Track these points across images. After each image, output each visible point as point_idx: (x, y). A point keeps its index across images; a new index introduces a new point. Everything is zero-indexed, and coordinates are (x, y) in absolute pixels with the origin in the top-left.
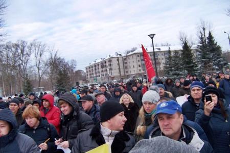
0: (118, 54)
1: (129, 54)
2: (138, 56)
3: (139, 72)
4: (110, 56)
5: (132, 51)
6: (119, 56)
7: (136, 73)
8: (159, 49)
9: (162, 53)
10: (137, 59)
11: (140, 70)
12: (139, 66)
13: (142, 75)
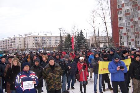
0: (20, 35)
1: (27, 36)
2: (33, 38)
3: (33, 48)
4: (15, 36)
5: (29, 35)
6: (21, 36)
7: (31, 48)
8: (46, 35)
9: (48, 37)
10: (32, 39)
11: (34, 46)
12: (34, 44)
13: (35, 49)
